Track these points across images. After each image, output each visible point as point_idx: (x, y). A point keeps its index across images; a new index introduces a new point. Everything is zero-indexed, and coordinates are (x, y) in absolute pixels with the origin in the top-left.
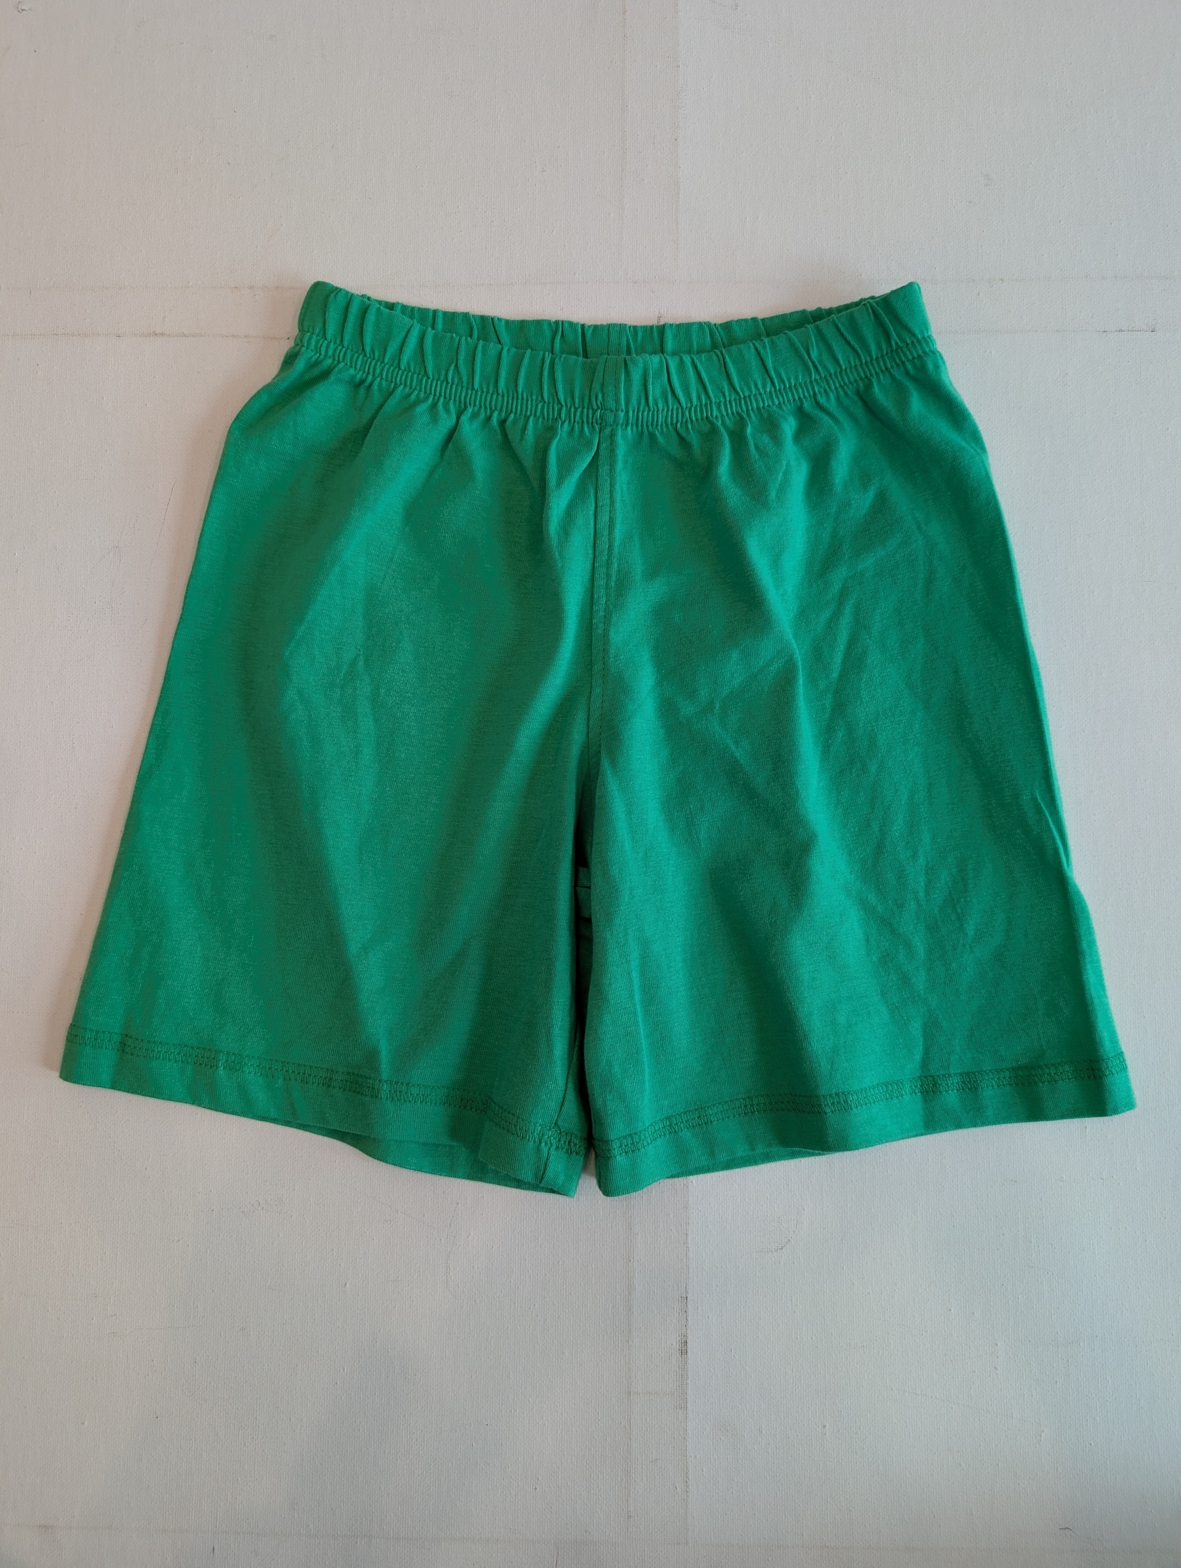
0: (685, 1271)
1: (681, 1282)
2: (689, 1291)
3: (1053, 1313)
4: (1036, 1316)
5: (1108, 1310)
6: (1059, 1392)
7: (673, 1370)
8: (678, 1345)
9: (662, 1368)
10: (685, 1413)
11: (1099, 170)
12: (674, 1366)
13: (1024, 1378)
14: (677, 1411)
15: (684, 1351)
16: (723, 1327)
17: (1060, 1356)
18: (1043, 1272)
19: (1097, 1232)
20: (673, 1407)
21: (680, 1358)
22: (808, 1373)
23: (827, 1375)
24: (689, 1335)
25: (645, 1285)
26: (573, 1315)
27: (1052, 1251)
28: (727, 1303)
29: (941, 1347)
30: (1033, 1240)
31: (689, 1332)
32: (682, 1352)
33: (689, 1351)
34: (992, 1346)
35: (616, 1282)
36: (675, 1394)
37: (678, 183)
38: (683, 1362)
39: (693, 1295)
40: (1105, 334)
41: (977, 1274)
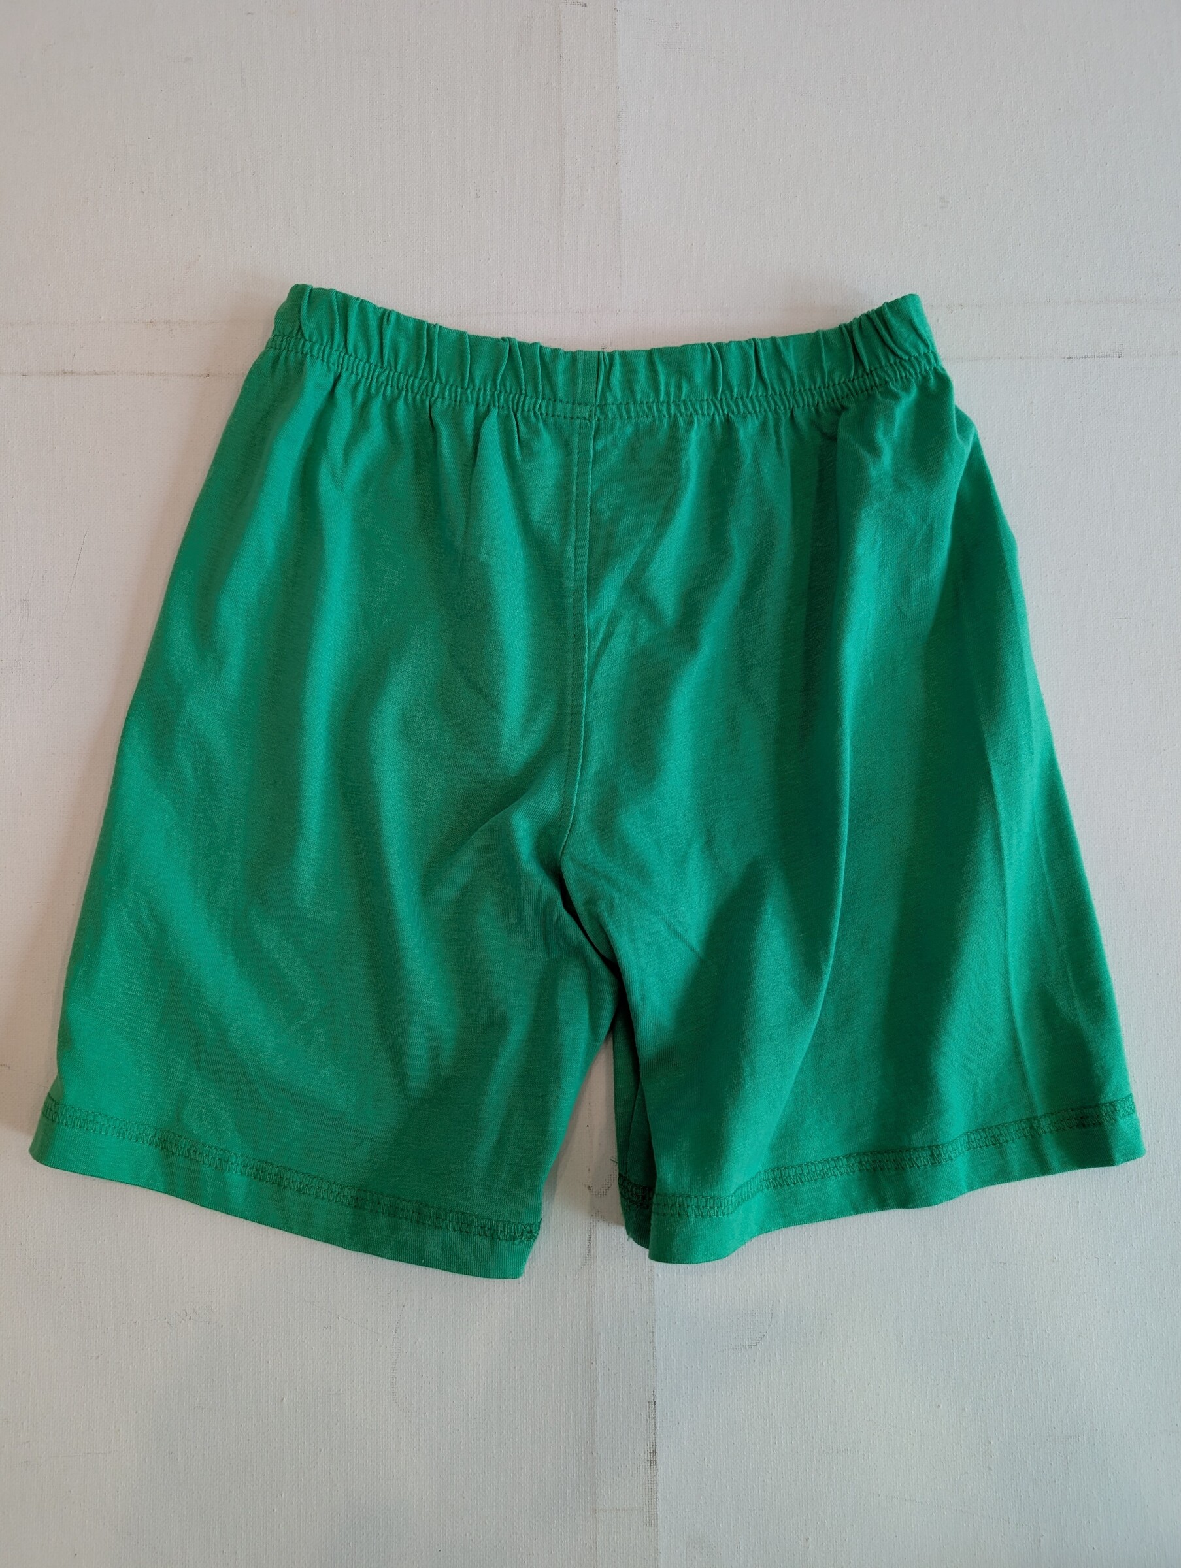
0: (652, 1373)
1: (648, 1386)
2: (658, 1396)
3: (1049, 1406)
4: (1031, 1409)
5: (1108, 1400)
6: (1058, 1493)
7: (641, 1483)
8: (646, 1455)
9: (629, 1482)
10: (656, 1530)
11: (1058, 190)
12: (643, 1479)
13: (1021, 1478)
14: (648, 1528)
15: (653, 1463)
16: (694, 1434)
17: (1058, 1453)
18: (1037, 1362)
19: (1094, 1316)
20: (642, 1524)
21: (649, 1469)
22: (788, 1481)
23: (808, 1482)
24: (657, 1444)
25: (608, 1390)
26: (532, 1426)
27: (1046, 1338)
28: (699, 1406)
29: (930, 1448)
30: (1025, 1327)
31: (658, 1440)
32: (651, 1463)
33: (658, 1461)
34: (985, 1445)
35: (578, 1388)
36: (645, 1510)
37: (619, 208)
38: (652, 1474)
39: (662, 1399)
40: (1070, 360)
41: (967, 1366)
